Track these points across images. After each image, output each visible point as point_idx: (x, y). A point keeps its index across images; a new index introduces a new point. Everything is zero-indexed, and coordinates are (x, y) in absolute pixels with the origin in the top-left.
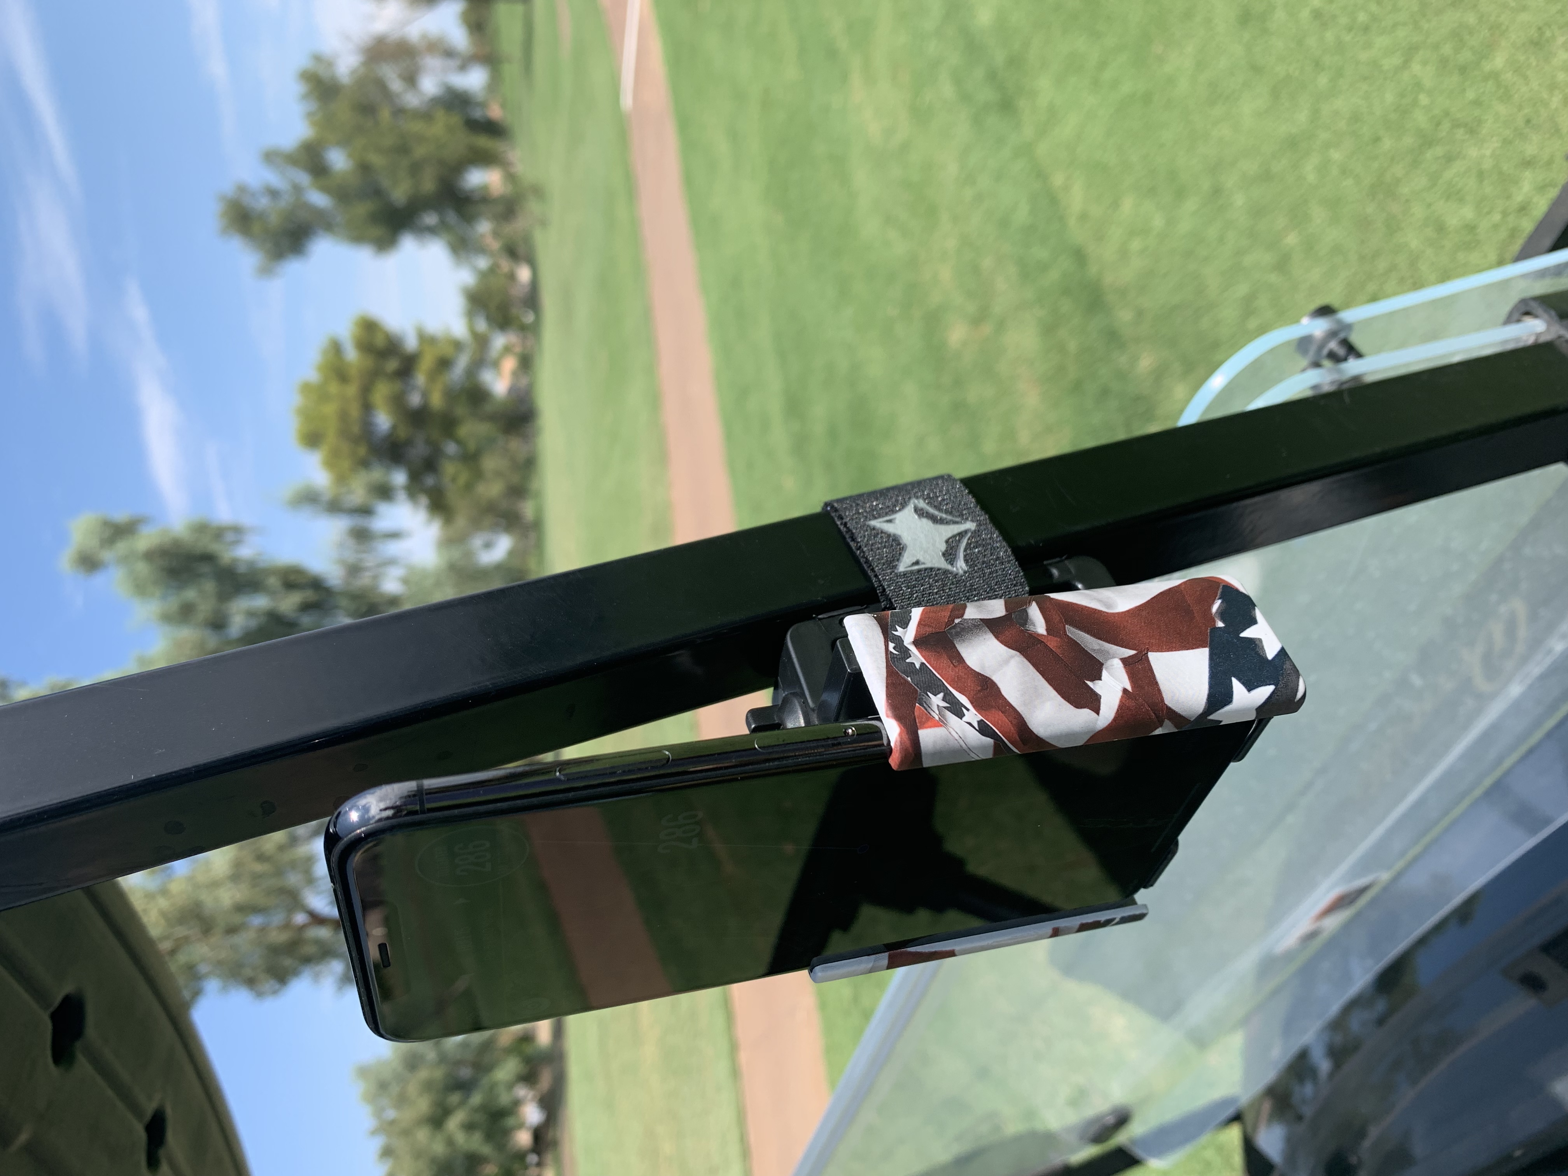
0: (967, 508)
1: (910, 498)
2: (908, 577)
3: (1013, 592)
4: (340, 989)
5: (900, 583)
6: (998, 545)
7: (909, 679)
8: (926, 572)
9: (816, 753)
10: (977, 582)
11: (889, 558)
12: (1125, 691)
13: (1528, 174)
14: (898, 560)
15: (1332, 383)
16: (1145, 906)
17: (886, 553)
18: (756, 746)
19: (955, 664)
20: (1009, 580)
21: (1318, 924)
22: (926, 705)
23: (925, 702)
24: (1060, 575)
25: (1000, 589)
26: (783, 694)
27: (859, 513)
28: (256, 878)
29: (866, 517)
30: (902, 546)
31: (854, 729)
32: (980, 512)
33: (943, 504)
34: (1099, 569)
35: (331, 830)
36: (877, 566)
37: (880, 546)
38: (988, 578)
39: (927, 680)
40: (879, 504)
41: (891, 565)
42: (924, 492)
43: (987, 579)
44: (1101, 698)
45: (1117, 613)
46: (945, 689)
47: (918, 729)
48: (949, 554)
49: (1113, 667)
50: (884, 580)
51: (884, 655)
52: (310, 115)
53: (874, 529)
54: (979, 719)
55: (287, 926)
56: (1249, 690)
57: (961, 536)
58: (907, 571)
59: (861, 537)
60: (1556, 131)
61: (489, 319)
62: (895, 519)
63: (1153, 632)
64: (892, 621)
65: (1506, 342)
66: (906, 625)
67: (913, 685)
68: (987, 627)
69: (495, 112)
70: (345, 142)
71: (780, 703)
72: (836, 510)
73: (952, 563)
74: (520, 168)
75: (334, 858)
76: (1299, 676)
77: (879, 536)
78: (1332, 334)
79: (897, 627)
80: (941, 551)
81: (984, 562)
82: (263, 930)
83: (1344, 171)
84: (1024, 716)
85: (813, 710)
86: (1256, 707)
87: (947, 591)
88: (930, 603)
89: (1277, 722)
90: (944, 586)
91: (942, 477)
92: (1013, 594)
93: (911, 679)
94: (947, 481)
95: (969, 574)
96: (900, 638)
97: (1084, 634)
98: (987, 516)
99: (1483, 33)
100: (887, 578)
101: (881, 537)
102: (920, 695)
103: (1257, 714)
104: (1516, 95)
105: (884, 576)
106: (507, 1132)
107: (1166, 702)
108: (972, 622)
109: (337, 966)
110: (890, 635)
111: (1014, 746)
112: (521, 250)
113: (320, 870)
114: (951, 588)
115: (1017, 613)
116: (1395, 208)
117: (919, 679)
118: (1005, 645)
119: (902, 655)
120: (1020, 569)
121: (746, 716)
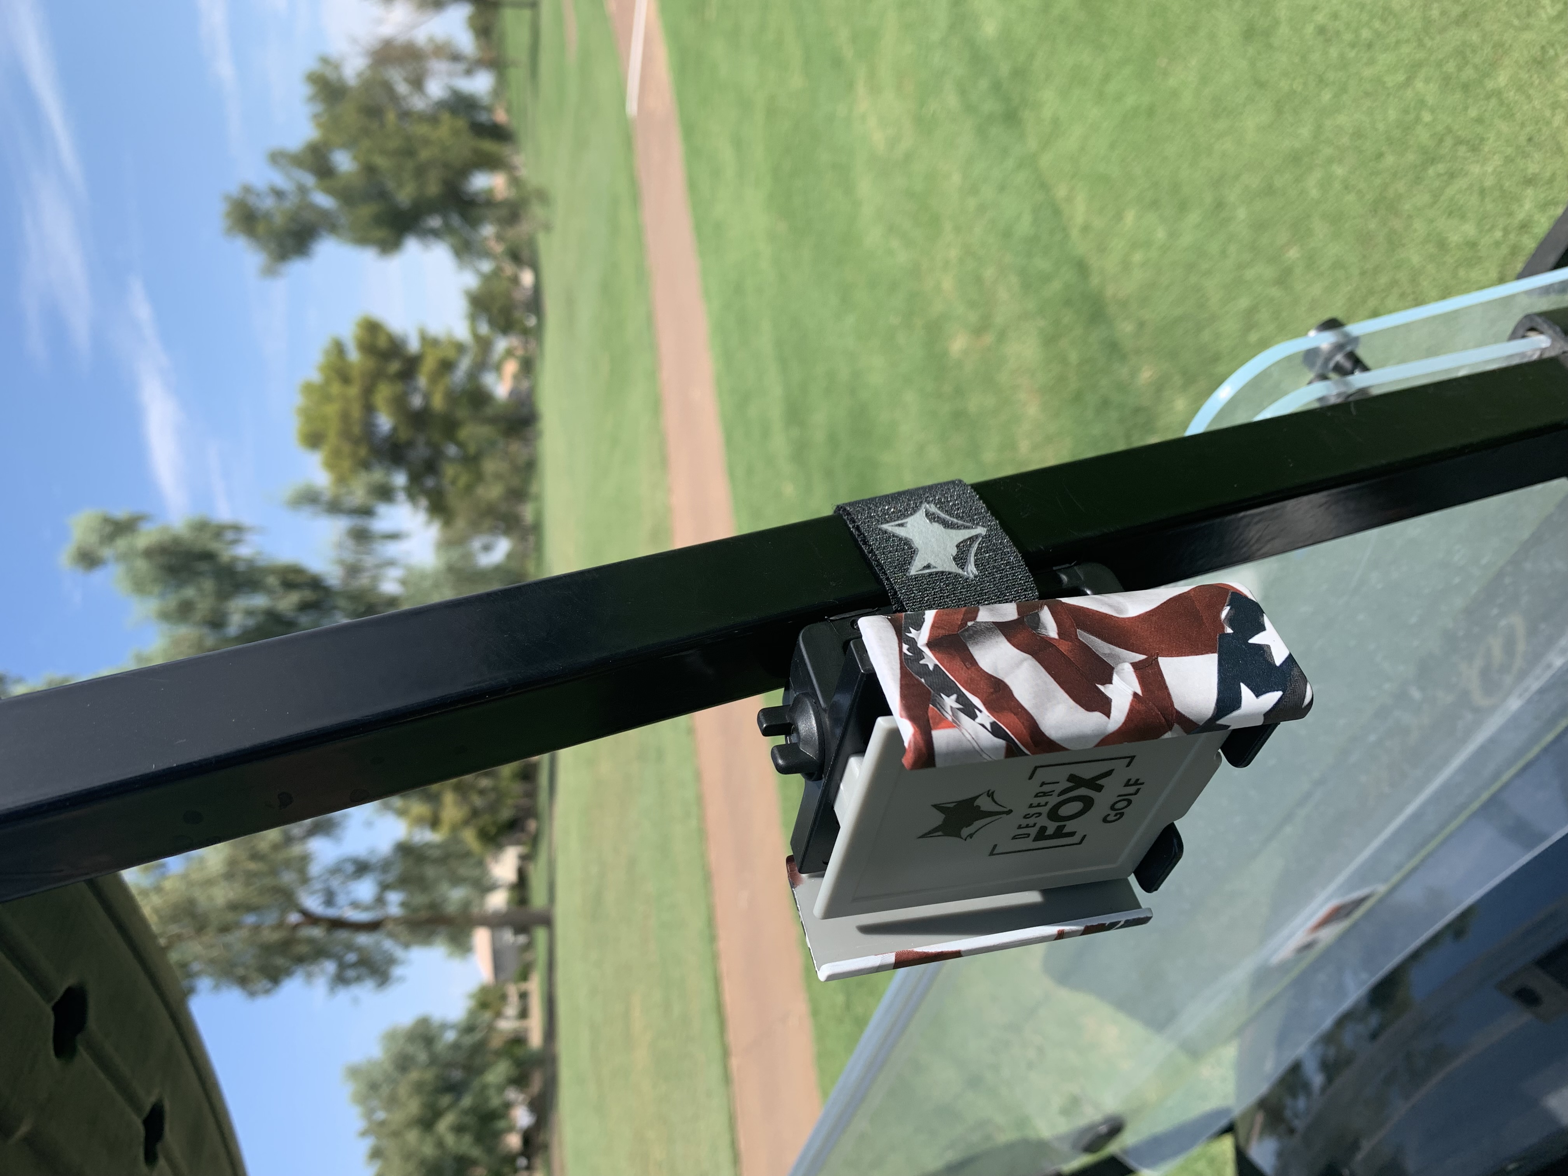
0: (978, 513)
1: (921, 503)
2: (920, 581)
3: (1025, 596)
5: (912, 587)
6: (1009, 550)
7: (923, 680)
8: (937, 576)
10: (988, 586)
11: (901, 561)
12: (1135, 695)
13: (1530, 192)
14: (909, 563)
15: (1339, 395)
16: (1150, 910)
17: (898, 556)
19: (968, 666)
20: (1020, 585)
21: (1315, 935)
22: (940, 706)
23: (939, 704)
24: (1069, 581)
25: (1010, 594)
26: (794, 694)
27: (871, 517)
28: (250, 877)
29: (878, 521)
30: (913, 550)
32: (991, 517)
33: (955, 509)
34: (1108, 575)
36: (888, 569)
37: (892, 549)
38: (999, 583)
39: (940, 681)
40: (890, 509)
41: (903, 569)
42: (935, 496)
43: (997, 583)
44: (1111, 702)
45: (1127, 618)
46: (958, 690)
47: (931, 729)
48: (960, 559)
49: (1124, 671)
50: (895, 583)
51: (898, 656)
52: (316, 116)
53: (886, 532)
54: (991, 721)
55: (280, 925)
56: (1257, 696)
57: (972, 540)
58: (919, 575)
59: (873, 540)
60: (1559, 150)
61: (492, 323)
62: (907, 522)
63: (1163, 637)
64: (906, 623)
65: (1511, 356)
66: (919, 627)
67: (927, 686)
68: (1000, 630)
69: (501, 116)
70: (350, 144)
71: (791, 703)
72: (849, 514)
73: (962, 567)
74: (523, 173)
76: (1307, 682)
77: (891, 540)
78: (1338, 347)
79: (911, 629)
80: (952, 555)
81: (994, 567)
82: (256, 929)
83: (1347, 186)
84: (1035, 718)
85: (825, 710)
86: (1264, 713)
87: (958, 595)
88: (940, 606)
89: (1284, 729)
90: (955, 590)
91: (953, 482)
92: (1024, 598)
93: (925, 681)
94: (958, 486)
95: (980, 578)
96: (913, 640)
97: (1095, 638)
98: (998, 522)
99: (1485, 52)
100: (899, 581)
101: (893, 540)
102: (933, 696)
103: (1265, 719)
104: (1519, 114)
105: (896, 579)
106: (497, 1135)
107: (1176, 707)
108: (984, 625)
109: (330, 967)
110: (904, 637)
111: (1026, 748)
112: (525, 254)
113: (315, 869)
114: (962, 592)
115: (1029, 617)
116: (1397, 224)
117: (932, 680)
118: (1018, 648)
119: (915, 657)
120: (1030, 574)
121: (758, 715)
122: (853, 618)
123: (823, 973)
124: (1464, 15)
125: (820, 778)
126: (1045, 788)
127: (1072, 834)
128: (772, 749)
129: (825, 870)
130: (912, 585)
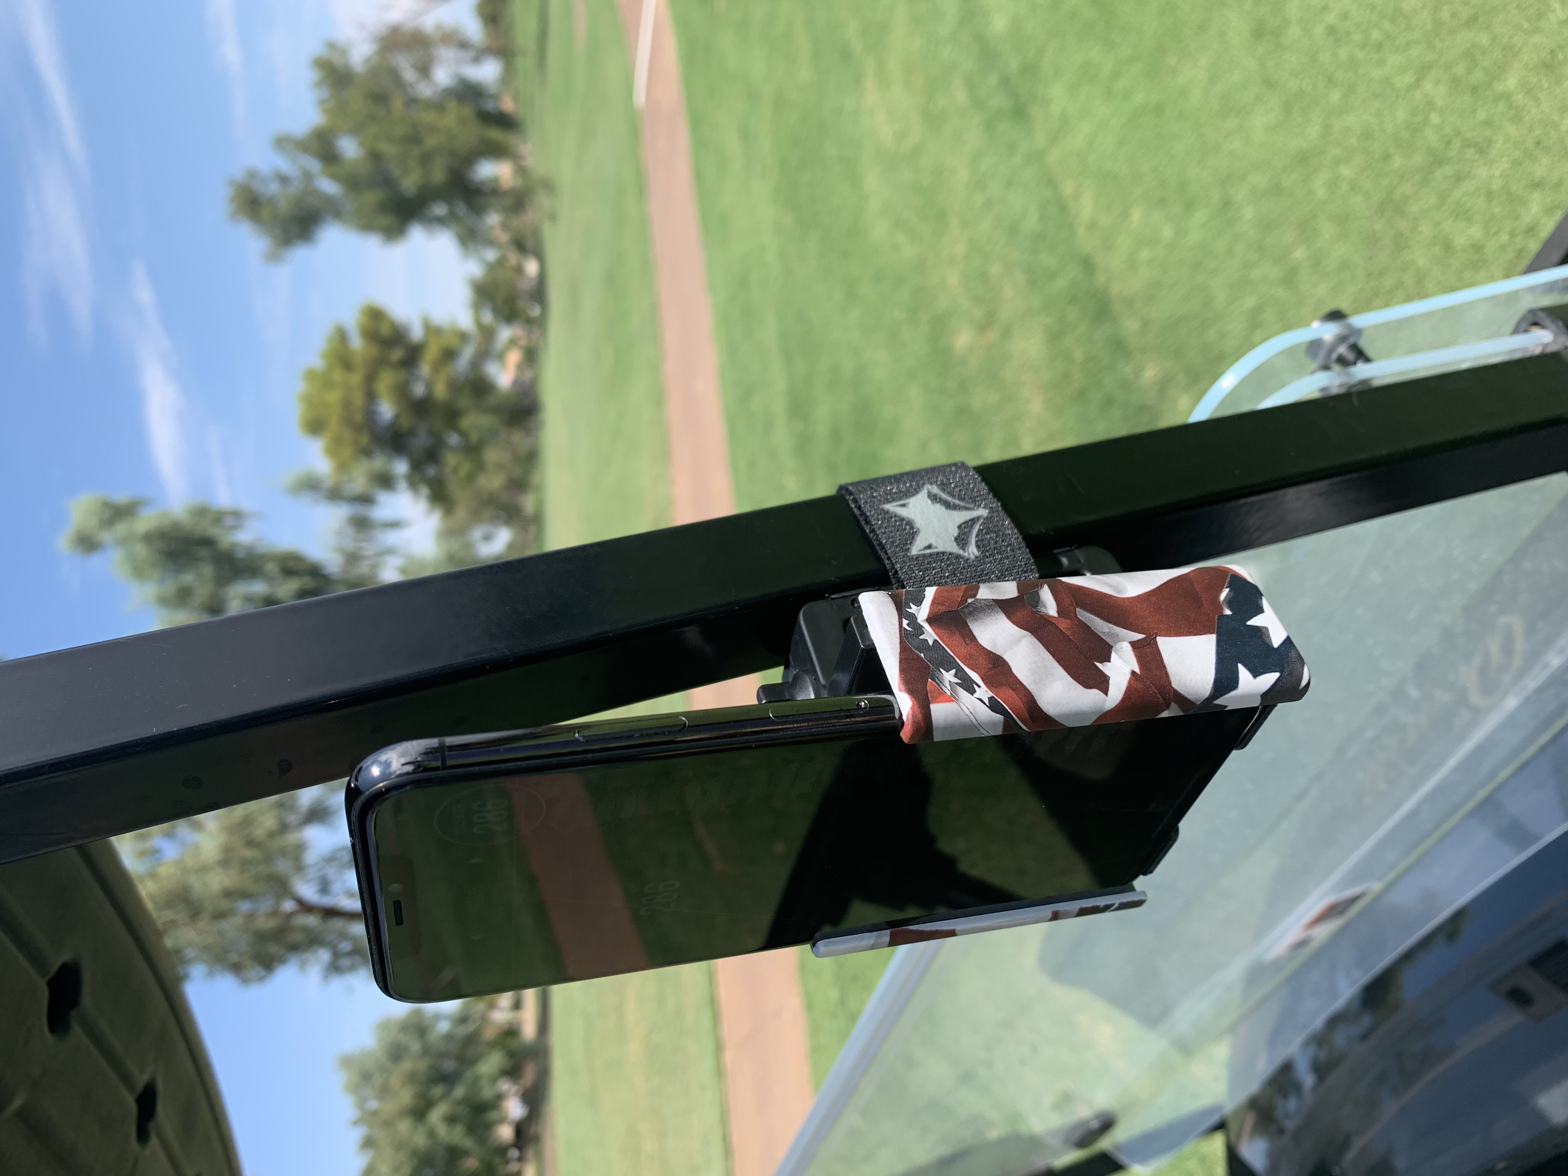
0: (980, 495)
1: (923, 484)
2: (921, 560)
3: (1023, 577)
4: (326, 977)
6: (1010, 532)
7: (922, 655)
8: (938, 556)
9: (829, 724)
10: (988, 567)
11: (902, 541)
12: (1133, 673)
13: (1537, 196)
14: (911, 543)
15: (1340, 386)
16: (1144, 893)
17: (900, 536)
18: (771, 715)
19: (967, 642)
20: (1020, 566)
21: (1309, 932)
22: (939, 682)
23: (938, 678)
24: (1068, 566)
25: (1011, 575)
26: (793, 672)
27: (874, 497)
28: (245, 864)
29: (880, 501)
30: (915, 530)
31: (866, 702)
32: (992, 499)
33: (957, 490)
34: (1105, 557)
35: (352, 785)
36: (890, 549)
37: (893, 529)
38: (999, 564)
39: (939, 656)
40: (892, 489)
41: (904, 548)
42: (937, 478)
44: (1109, 679)
45: (1127, 598)
46: (957, 665)
47: (930, 703)
48: (961, 540)
49: (1122, 649)
50: (896, 562)
51: (897, 631)
52: (322, 102)
53: (888, 512)
54: (990, 696)
55: (275, 913)
56: (1255, 677)
57: (973, 522)
58: (920, 555)
59: (875, 520)
61: (495, 311)
62: (909, 503)
63: (1162, 617)
64: (906, 599)
65: (1513, 351)
66: (919, 603)
67: (926, 661)
68: (999, 607)
69: (508, 105)
70: (356, 130)
71: (790, 680)
72: (851, 494)
73: (964, 547)
74: (530, 162)
75: (355, 813)
76: (1304, 664)
77: (893, 520)
78: (1342, 339)
79: (911, 604)
80: (953, 536)
81: (995, 548)
82: (251, 916)
83: (1354, 187)
84: (1033, 694)
85: (824, 687)
86: (1261, 694)
87: (958, 575)
88: (941, 584)
89: (1281, 709)
90: (955, 570)
91: (955, 464)
92: (1023, 579)
93: (924, 655)
94: (960, 468)
95: (981, 559)
96: (913, 615)
97: (1094, 617)
98: (999, 504)
99: (1495, 54)
100: (900, 560)
102: (933, 671)
103: (1262, 699)
104: (1527, 117)
105: (897, 558)
106: (489, 1127)
107: (1173, 686)
108: (984, 602)
109: (324, 955)
110: (904, 612)
111: (1023, 724)
112: (530, 243)
113: (311, 857)
114: (963, 572)
115: (1029, 595)
116: (1403, 225)
117: (931, 655)
118: (1017, 626)
119: (915, 632)
120: (1031, 556)
121: (758, 691)
122: (854, 597)
124: (1474, 18)
130: (912, 565)
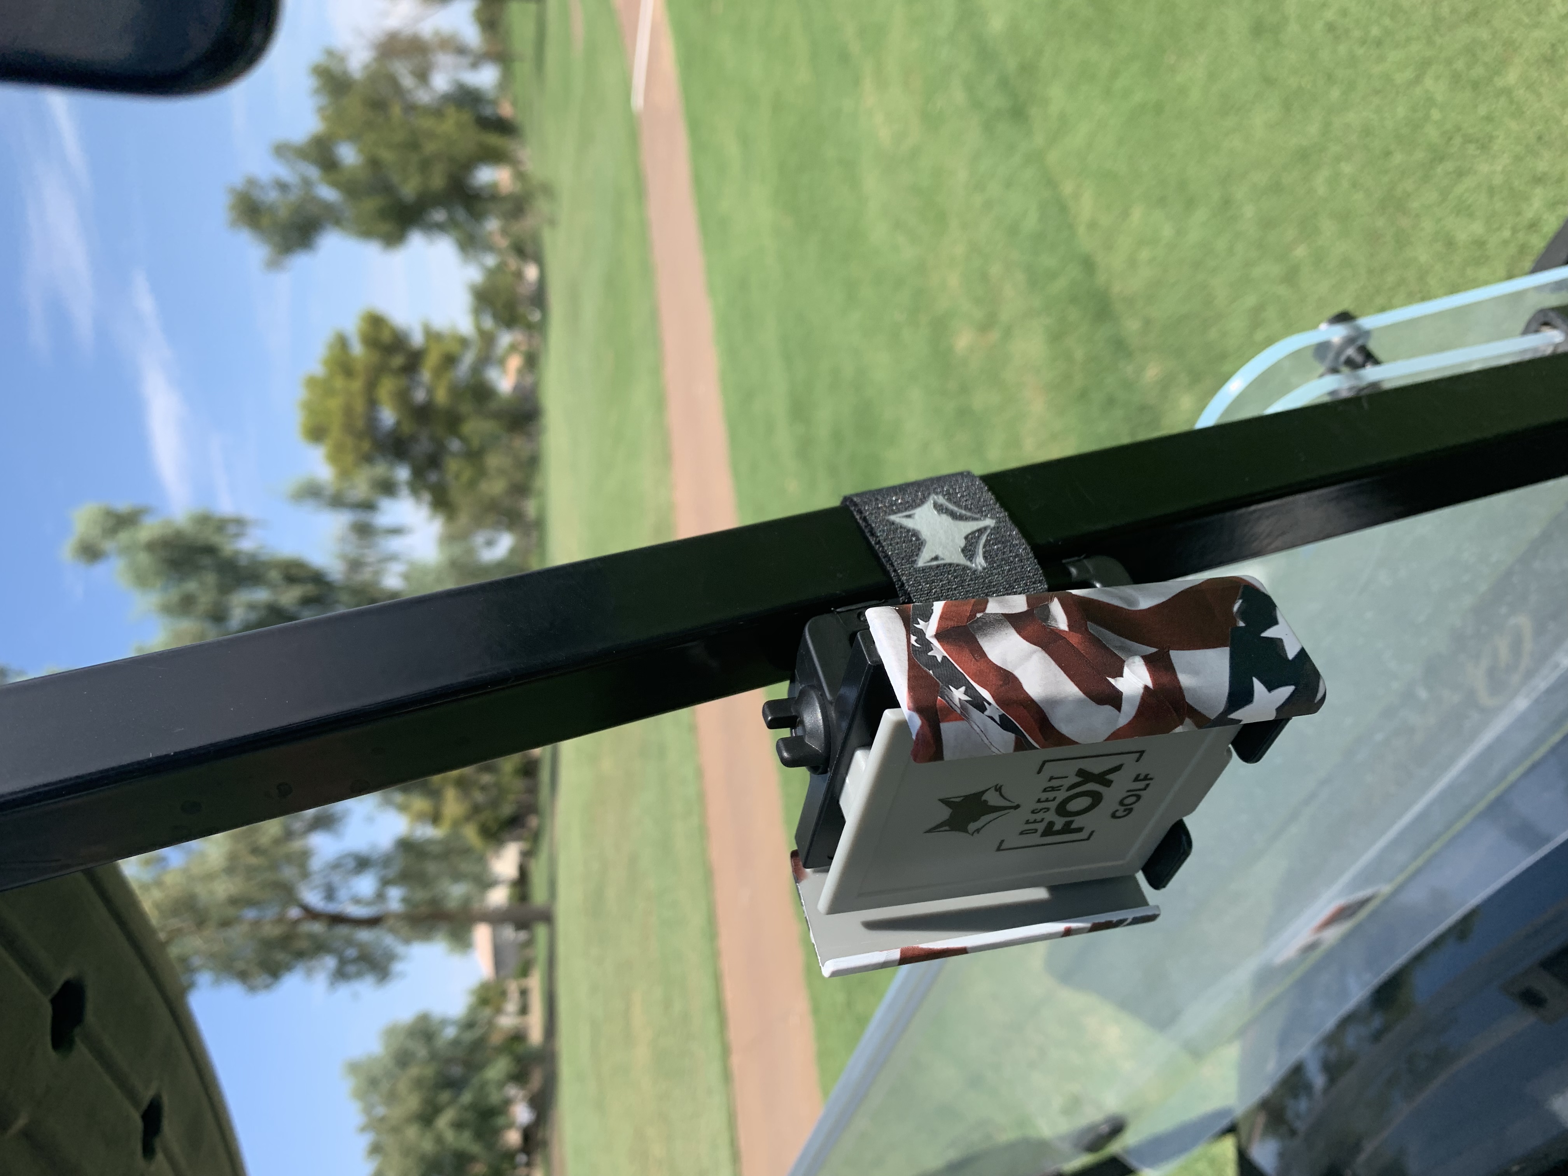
0: (987, 505)
1: (929, 494)
2: (927, 572)
3: (1032, 589)
4: (332, 984)
5: (919, 579)
6: (1018, 542)
7: (931, 672)
8: (945, 567)
10: (996, 578)
11: (908, 553)
12: (1146, 687)
13: (1539, 191)
14: (917, 555)
15: (1350, 389)
16: (1158, 907)
17: (906, 547)
19: (977, 658)
20: (1028, 578)
21: (1318, 936)
22: (949, 698)
23: (947, 696)
24: (1078, 574)
25: (1020, 586)
26: (799, 687)
27: (879, 508)
28: (251, 871)
29: (886, 512)
30: (921, 541)
32: (999, 509)
33: (963, 500)
34: (1117, 569)
36: (896, 561)
37: (899, 540)
38: (1007, 575)
39: (948, 673)
40: (898, 500)
41: (910, 560)
42: (943, 488)
44: (1122, 693)
45: (1138, 610)
46: (967, 682)
47: (940, 724)
48: (968, 551)
49: (1135, 664)
50: (903, 575)
51: (906, 648)
52: (321, 110)
53: (893, 524)
54: (1000, 714)
55: (281, 920)
56: (1270, 690)
57: (980, 532)
58: (926, 567)
59: (880, 531)
61: (496, 317)
62: (914, 514)
63: (1175, 630)
64: (914, 614)
65: (1525, 351)
66: (927, 618)
67: (935, 678)
68: (1009, 621)
69: (506, 110)
70: (354, 137)
71: (796, 695)
72: (856, 505)
73: (971, 559)
74: (530, 167)
76: (1320, 678)
77: (899, 531)
78: (1350, 341)
79: (919, 620)
80: (960, 547)
81: (1002, 559)
82: (256, 924)
83: (1355, 184)
84: (1045, 711)
85: (831, 703)
86: (1275, 708)
87: (966, 587)
88: (949, 598)
89: (1297, 724)
90: (962, 582)
91: (961, 474)
92: (1032, 591)
93: (933, 672)
94: (966, 477)
95: (988, 571)
96: (921, 631)
97: (1106, 631)
98: (1006, 514)
99: (1496, 49)
100: (906, 572)
101: (900, 532)
102: (942, 687)
103: (1276, 713)
104: (1529, 112)
105: (903, 571)
106: (496, 1132)
107: (1187, 700)
108: (993, 617)
109: (330, 962)
110: (912, 628)
111: (1035, 742)
112: (529, 249)
113: (316, 864)
114: (970, 584)
115: (1039, 609)
116: (1405, 222)
117: (940, 672)
118: (1028, 641)
119: (923, 648)
120: (1039, 566)
121: (763, 707)
122: (859, 611)
123: (827, 969)
124: (1474, 13)
125: (825, 772)
126: (1054, 783)
127: (1080, 830)
128: (778, 742)
129: (830, 865)
130: (919, 577)
